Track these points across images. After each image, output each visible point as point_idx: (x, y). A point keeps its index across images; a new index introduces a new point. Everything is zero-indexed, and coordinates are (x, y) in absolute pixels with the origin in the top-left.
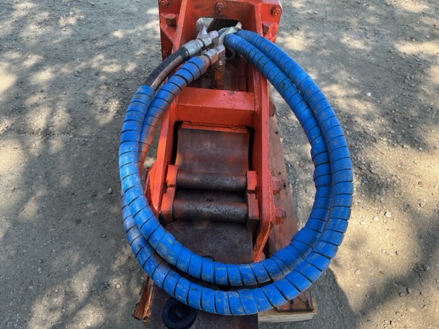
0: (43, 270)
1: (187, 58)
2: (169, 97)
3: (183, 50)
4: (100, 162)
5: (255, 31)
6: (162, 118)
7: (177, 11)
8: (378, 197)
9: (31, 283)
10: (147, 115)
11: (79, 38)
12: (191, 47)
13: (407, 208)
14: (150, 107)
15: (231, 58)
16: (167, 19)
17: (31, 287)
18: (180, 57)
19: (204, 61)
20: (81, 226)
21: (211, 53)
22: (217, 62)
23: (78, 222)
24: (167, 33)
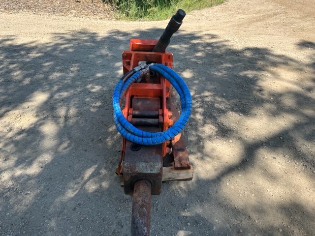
0: (71, 169)
1: (135, 72)
2: (129, 84)
3: (133, 70)
4: (95, 127)
5: (161, 63)
6: (127, 92)
7: (130, 59)
8: (226, 135)
9: (65, 174)
10: (121, 90)
11: (78, 77)
12: (137, 69)
13: (240, 139)
14: (122, 87)
15: (153, 75)
16: (126, 62)
17: (66, 176)
18: (132, 72)
19: (141, 73)
20: (87, 152)
21: (144, 70)
22: (146, 74)
23: (86, 151)
24: (126, 67)
